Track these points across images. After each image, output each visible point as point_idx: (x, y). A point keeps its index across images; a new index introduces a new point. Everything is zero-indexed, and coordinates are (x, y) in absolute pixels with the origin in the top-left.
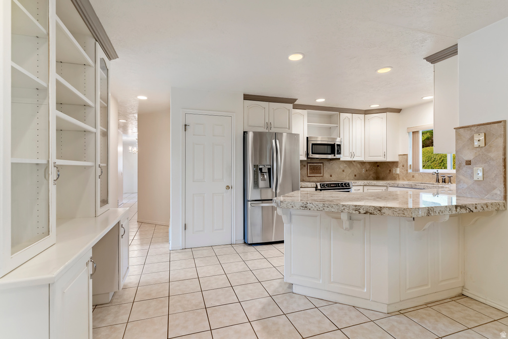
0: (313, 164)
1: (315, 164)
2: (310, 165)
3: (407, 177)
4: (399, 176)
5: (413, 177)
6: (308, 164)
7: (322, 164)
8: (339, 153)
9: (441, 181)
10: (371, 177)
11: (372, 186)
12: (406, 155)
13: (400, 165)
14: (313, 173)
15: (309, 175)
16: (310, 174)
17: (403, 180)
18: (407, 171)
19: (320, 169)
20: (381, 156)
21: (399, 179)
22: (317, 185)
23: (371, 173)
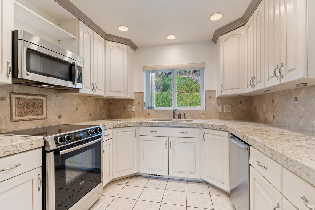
0: (25, 97)
1: (30, 97)
2: (17, 99)
3: (143, 114)
4: (134, 113)
5: (149, 114)
6: (14, 96)
7: (44, 98)
8: (80, 81)
9: (177, 117)
10: (104, 116)
11: (123, 127)
12: (142, 93)
13: (135, 103)
14: (25, 114)
15: (14, 118)
16: (17, 115)
17: (139, 117)
18: (143, 108)
19: (40, 105)
20: (122, 92)
21: (135, 117)
22: (46, 142)
23: (104, 111)
